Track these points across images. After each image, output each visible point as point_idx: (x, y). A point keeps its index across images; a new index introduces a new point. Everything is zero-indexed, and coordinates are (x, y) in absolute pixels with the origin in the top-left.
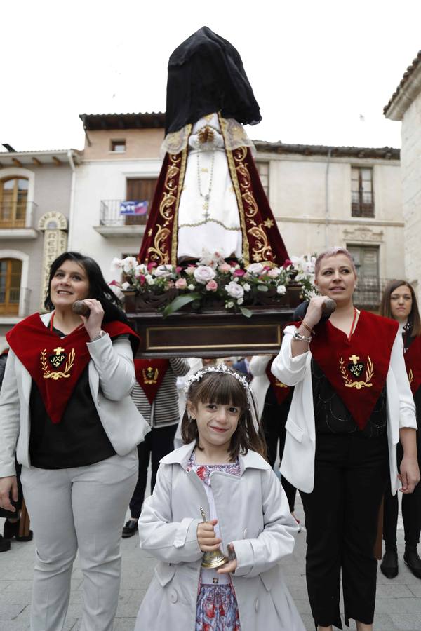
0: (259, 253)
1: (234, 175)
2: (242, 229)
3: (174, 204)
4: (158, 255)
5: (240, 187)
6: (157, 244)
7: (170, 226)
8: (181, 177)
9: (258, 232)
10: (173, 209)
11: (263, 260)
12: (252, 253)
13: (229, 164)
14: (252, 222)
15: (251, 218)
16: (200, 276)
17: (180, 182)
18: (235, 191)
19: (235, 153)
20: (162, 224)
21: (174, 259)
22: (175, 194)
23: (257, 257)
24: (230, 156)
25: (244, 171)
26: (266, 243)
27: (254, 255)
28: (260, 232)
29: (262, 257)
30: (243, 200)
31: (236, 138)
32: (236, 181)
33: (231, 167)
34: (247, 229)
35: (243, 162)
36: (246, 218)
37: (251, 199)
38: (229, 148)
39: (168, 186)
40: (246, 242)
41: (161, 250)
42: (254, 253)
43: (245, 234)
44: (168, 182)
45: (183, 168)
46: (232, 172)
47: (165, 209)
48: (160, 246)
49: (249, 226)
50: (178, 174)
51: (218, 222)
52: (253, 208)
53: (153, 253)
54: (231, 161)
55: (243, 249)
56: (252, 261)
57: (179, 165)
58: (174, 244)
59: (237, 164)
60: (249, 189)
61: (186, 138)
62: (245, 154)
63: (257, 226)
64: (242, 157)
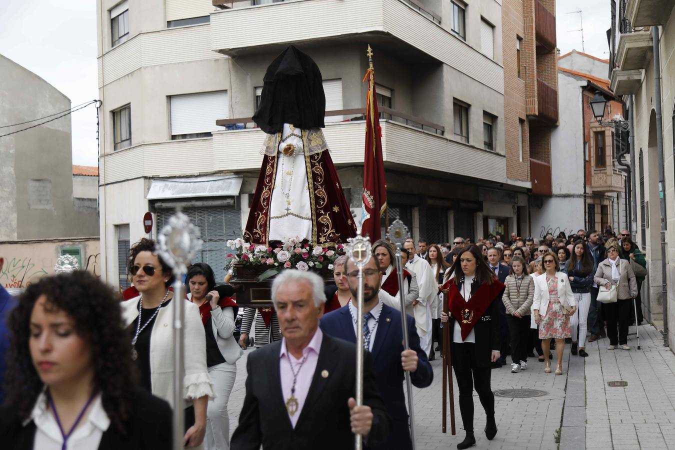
0: (324, 236)
1: (310, 176)
2: (312, 220)
3: (269, 196)
4: (259, 234)
5: (314, 185)
6: (258, 226)
7: (266, 214)
8: (274, 177)
9: (325, 220)
10: (268, 200)
11: (326, 242)
12: (319, 236)
13: (306, 167)
14: (322, 212)
15: (321, 209)
16: (281, 258)
17: (273, 181)
18: (309, 190)
19: (312, 157)
20: (262, 211)
21: (267, 240)
22: (270, 189)
23: (322, 239)
24: (308, 160)
25: (319, 169)
26: (330, 228)
27: (320, 238)
28: (327, 219)
29: (326, 239)
30: (316, 196)
31: (313, 144)
32: (311, 181)
33: (308, 170)
34: (317, 219)
35: (319, 162)
36: (317, 209)
37: (322, 193)
38: (307, 154)
39: (266, 181)
40: (315, 229)
41: (261, 231)
42: (321, 237)
43: (315, 223)
44: (266, 179)
45: (275, 170)
46: (309, 174)
47: (264, 200)
48: (260, 228)
49: (318, 215)
50: (272, 173)
51: (296, 216)
52: (324, 201)
53: (256, 233)
54: (309, 165)
55: (312, 235)
56: (319, 243)
57: (272, 166)
58: (268, 229)
59: (313, 165)
60: (321, 185)
61: (277, 145)
62: (320, 155)
63: (325, 214)
64: (318, 158)
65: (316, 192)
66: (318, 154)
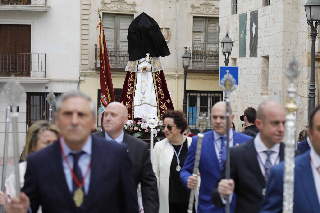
1: (155, 83)
2: (157, 107)
5: (157, 88)
7: (131, 104)
10: (132, 96)
14: (162, 102)
16: (143, 127)
18: (155, 91)
19: (156, 73)
24: (154, 74)
25: (159, 80)
28: (164, 106)
30: (158, 94)
32: (156, 86)
33: (154, 80)
34: (160, 106)
35: (159, 76)
36: (159, 101)
37: (161, 92)
38: (153, 71)
39: (129, 85)
40: (159, 111)
43: (159, 108)
47: (129, 96)
49: (160, 104)
50: (133, 81)
51: (149, 104)
52: (162, 97)
54: (154, 77)
55: (158, 115)
58: (133, 112)
59: (156, 78)
60: (161, 88)
61: (136, 66)
62: (160, 72)
63: (163, 104)
64: (158, 74)
65: (159, 92)
66: (158, 72)
